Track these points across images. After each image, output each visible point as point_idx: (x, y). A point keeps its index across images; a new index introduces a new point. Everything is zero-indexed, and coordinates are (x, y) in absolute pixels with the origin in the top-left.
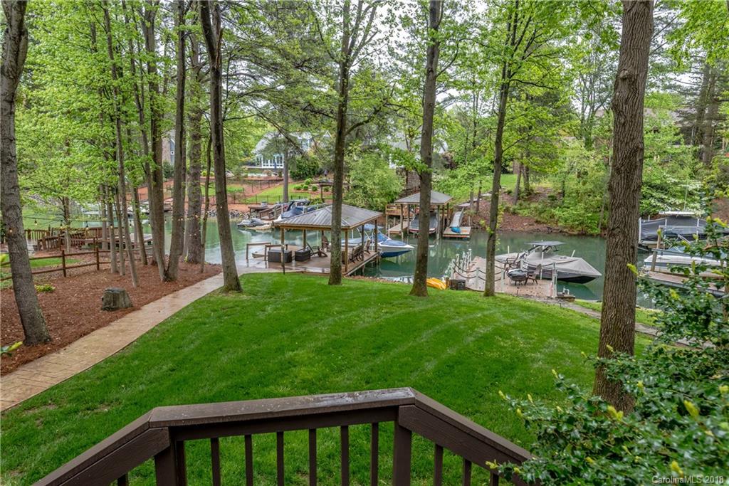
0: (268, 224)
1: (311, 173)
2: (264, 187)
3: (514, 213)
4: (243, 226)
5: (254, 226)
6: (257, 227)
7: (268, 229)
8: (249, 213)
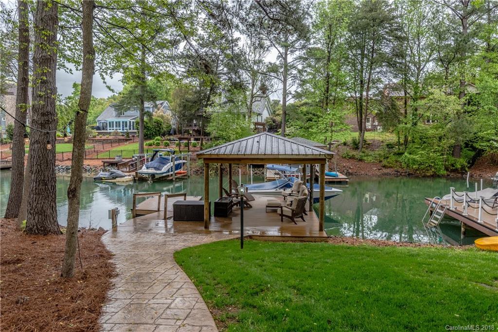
0: (130, 176)
1: (157, 133)
2: (113, 145)
3: (361, 160)
4: (101, 179)
5: (114, 178)
6: (118, 179)
7: (130, 181)
8: (102, 167)
